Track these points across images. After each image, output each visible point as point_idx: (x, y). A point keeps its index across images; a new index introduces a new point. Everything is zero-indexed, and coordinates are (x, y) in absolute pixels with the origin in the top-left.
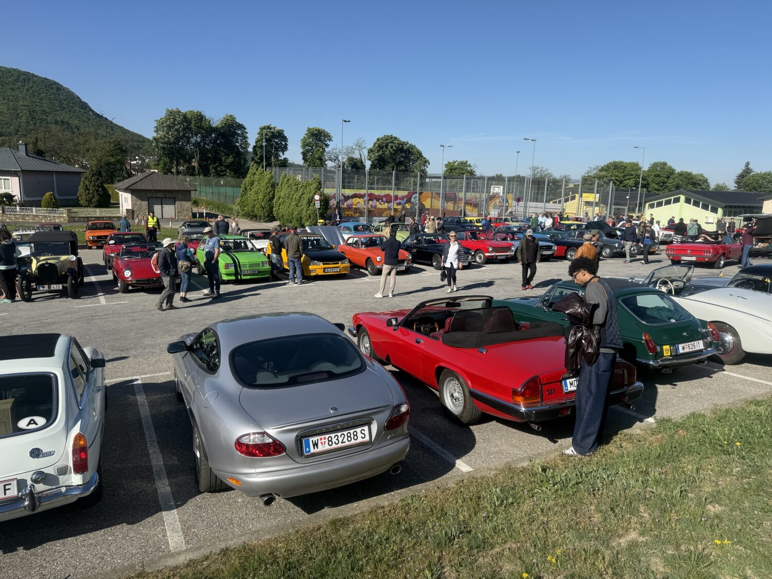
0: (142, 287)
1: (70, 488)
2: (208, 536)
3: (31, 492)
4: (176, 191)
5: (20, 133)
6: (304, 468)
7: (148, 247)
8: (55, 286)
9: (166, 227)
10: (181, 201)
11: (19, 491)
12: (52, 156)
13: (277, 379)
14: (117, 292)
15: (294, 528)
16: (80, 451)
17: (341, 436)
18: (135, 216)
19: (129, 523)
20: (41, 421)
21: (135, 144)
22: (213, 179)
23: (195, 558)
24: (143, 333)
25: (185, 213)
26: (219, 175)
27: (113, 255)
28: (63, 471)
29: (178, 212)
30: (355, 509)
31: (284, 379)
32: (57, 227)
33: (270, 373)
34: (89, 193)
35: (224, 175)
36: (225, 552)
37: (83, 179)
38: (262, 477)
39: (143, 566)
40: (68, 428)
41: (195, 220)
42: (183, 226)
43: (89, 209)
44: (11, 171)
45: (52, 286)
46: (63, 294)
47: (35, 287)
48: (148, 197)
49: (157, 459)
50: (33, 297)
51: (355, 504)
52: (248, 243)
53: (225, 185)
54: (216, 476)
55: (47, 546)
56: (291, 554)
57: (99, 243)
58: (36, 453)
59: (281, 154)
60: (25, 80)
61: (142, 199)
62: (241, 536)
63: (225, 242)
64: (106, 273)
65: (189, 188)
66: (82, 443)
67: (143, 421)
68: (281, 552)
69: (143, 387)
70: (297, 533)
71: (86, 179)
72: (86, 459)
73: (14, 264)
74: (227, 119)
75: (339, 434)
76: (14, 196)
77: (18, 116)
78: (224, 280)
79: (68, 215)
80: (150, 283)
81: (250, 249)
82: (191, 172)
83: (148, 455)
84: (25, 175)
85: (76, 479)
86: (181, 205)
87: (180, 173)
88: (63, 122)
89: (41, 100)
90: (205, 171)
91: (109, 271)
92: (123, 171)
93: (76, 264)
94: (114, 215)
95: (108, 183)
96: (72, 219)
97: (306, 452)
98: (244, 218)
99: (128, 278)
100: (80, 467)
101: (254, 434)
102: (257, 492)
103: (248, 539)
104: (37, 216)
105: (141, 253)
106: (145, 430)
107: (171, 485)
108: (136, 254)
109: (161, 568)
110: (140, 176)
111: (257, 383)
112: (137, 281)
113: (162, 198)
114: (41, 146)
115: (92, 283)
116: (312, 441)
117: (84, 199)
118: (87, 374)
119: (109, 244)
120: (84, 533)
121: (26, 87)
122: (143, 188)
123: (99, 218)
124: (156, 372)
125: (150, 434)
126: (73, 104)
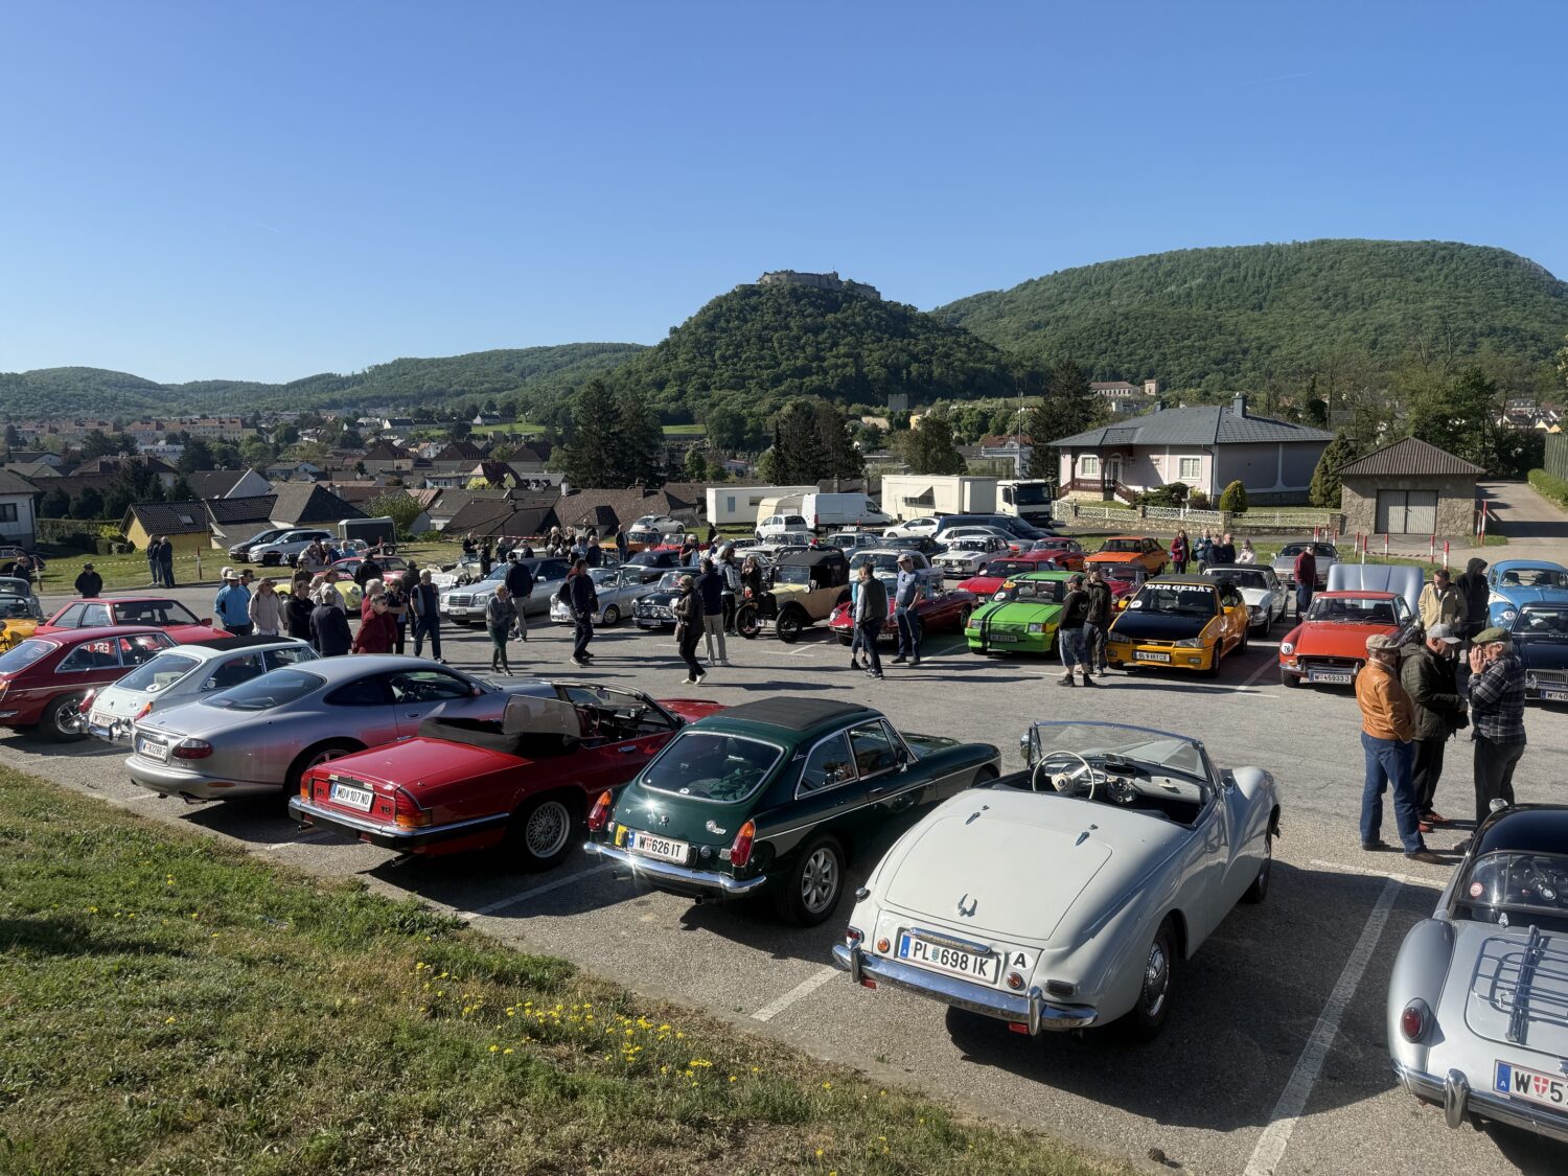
4: (1440, 476)
10: (1452, 497)
18: (1346, 528)
25: (1459, 523)
29: (1443, 521)
34: (1328, 481)
44: (1205, 445)
48: (1378, 491)
60: (1444, 258)
61: (1365, 495)
76: (1190, 490)
79: (1225, 523)
84: (1221, 449)
86: (1449, 506)
88: (1506, 329)
89: (1470, 291)
113: (1407, 492)
114: (1322, 394)
121: (1445, 271)
122: (1367, 471)
126: (1534, 288)
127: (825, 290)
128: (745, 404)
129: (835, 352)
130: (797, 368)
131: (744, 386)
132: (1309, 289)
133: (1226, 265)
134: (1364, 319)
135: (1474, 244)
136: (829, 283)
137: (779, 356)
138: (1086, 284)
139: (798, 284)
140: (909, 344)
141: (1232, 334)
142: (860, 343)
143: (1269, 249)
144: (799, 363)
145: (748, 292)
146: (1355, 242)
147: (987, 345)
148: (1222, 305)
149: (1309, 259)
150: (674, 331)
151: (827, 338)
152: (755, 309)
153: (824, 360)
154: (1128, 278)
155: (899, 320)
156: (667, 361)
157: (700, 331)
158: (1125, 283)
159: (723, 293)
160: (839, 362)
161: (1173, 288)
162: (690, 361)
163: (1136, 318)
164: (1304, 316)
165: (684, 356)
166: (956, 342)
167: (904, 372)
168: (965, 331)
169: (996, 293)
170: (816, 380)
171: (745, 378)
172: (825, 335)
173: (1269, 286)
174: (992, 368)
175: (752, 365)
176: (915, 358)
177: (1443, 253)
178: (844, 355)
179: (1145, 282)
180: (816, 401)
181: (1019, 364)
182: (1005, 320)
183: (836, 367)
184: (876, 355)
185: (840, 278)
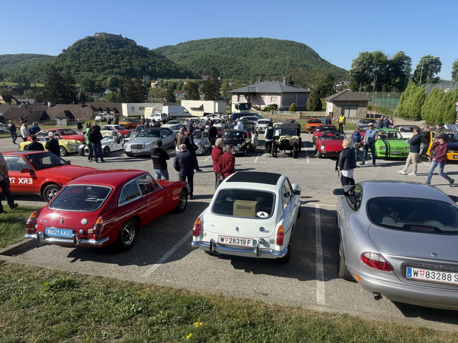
0: (330, 156)
1: (274, 251)
2: (338, 303)
3: (258, 247)
4: (359, 101)
5: (285, 73)
6: (405, 286)
7: (336, 134)
8: (287, 151)
9: (350, 122)
10: (361, 107)
11: (253, 245)
12: (298, 84)
13: (396, 224)
14: (316, 157)
15: (392, 320)
16: (281, 234)
17: (437, 274)
18: (333, 116)
19: (299, 279)
20: (266, 215)
21: (340, 75)
22: (383, 93)
23: (328, 312)
24: (325, 181)
25: (363, 114)
26: (387, 90)
27: (317, 137)
28: (272, 242)
29: (359, 114)
30: (442, 327)
31: (401, 225)
32: (293, 121)
33: (392, 219)
34: (312, 103)
35: (391, 90)
36: (345, 316)
37: (310, 96)
38: (375, 281)
39: (301, 304)
40: (277, 222)
41: (368, 118)
42: (359, 122)
43: (311, 112)
44: (278, 93)
45: (286, 151)
46: (290, 155)
47: (279, 150)
48: (342, 105)
49: (320, 251)
50: (277, 155)
51: (443, 324)
52: (398, 134)
53: (391, 97)
54: (349, 272)
55: (262, 275)
56: (386, 335)
57: (312, 130)
58: (262, 229)
59: (435, 74)
60: (290, 45)
61: (339, 106)
62: (357, 311)
63: (382, 133)
64: (313, 147)
65: (367, 99)
66: (282, 230)
67: (316, 228)
68: (380, 332)
69: (320, 210)
70: (394, 324)
71: (311, 96)
72: (283, 239)
73: (272, 139)
74: (399, 54)
75: (436, 272)
76: (278, 106)
77: (285, 65)
78: (378, 157)
79: (300, 115)
80: (334, 154)
81: (399, 138)
82: (370, 89)
83: (315, 247)
84: (284, 94)
85: (277, 248)
86: (360, 110)
87: (363, 90)
88: (305, 65)
89: (297, 55)
90: (379, 89)
91: (314, 146)
92: (331, 90)
93: (298, 141)
94: (322, 115)
95: (323, 98)
96: (301, 117)
97: (408, 276)
98: (400, 118)
99: (322, 150)
100: (280, 242)
101: (374, 253)
102: (371, 289)
103: (361, 314)
104: (286, 115)
105: (332, 136)
106: (316, 233)
107: (324, 267)
108: (329, 137)
109: (309, 309)
110: (340, 93)
111: (382, 223)
112: (327, 152)
113: (350, 106)
114: (293, 79)
115: (304, 151)
116: (414, 270)
117: (309, 107)
118: (291, 197)
119: (316, 131)
120: (278, 276)
121: (291, 49)
122: (340, 100)
123: (314, 117)
124: (328, 204)
125: (319, 237)
126: (311, 55)
127: (118, 40)
128: (93, 77)
129: (123, 61)
130: (110, 66)
131: (92, 71)
132: (258, 52)
133: (236, 43)
134: (272, 61)
135: (297, 42)
136: (119, 38)
137: (104, 61)
138: (198, 45)
139: (108, 37)
140: (147, 60)
141: (239, 63)
142: (131, 59)
143: (247, 39)
144: (111, 64)
145: (90, 39)
146: (269, 39)
147: (172, 62)
148: (236, 55)
149: (258, 43)
150: (64, 51)
151: (120, 56)
152: (94, 45)
153: (119, 63)
154: (210, 44)
155: (143, 52)
156: (62, 61)
157: (74, 51)
158: (209, 46)
159: (82, 39)
160: (125, 64)
161: (222, 49)
162: (71, 61)
163: (213, 57)
164: (257, 59)
165: (69, 60)
166: (162, 60)
167: (147, 68)
168: (164, 57)
169: (171, 46)
170: (117, 70)
171: (92, 68)
172: (119, 55)
173: (248, 50)
174: (174, 69)
175: (94, 64)
176: (150, 64)
177: (290, 44)
178: (126, 62)
179: (215, 46)
180: (119, 77)
181: (182, 68)
182: (175, 54)
183: (124, 66)
184: (137, 63)
185: (122, 37)
